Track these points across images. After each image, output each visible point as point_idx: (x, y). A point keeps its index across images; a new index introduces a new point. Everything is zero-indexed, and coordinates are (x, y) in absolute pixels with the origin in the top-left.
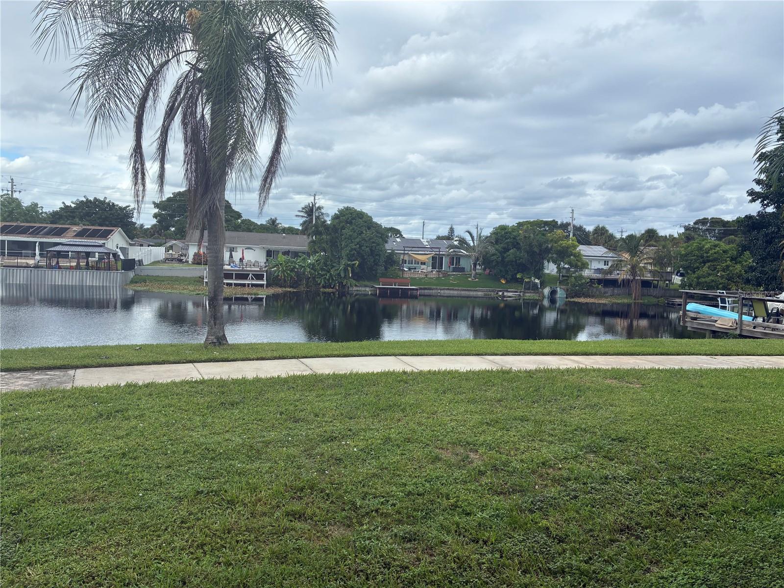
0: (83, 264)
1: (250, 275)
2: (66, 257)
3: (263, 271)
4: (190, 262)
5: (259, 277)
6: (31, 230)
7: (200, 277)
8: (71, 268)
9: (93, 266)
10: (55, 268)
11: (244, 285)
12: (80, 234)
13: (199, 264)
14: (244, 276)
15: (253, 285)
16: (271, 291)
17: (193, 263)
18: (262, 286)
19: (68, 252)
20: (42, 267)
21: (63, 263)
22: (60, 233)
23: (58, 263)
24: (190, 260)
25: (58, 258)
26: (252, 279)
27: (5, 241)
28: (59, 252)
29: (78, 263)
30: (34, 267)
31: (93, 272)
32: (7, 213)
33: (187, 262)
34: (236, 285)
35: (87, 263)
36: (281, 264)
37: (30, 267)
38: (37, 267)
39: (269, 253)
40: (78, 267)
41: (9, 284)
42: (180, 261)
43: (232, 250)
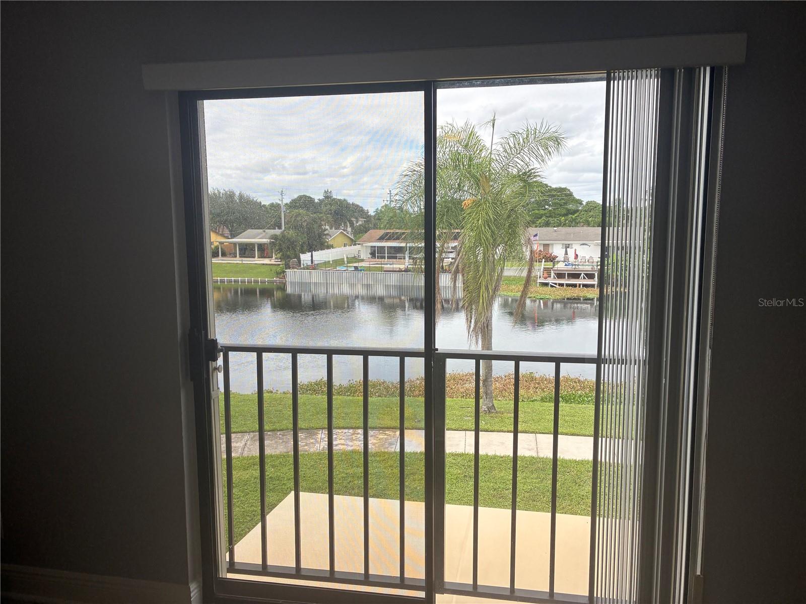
1: (582, 275)
3: (595, 271)
5: (590, 276)
6: (403, 236)
7: (535, 277)
11: (574, 286)
14: (576, 276)
15: (584, 285)
18: (593, 286)
26: (584, 278)
27: (385, 247)
30: (404, 271)
31: (446, 275)
34: (568, 285)
37: (402, 271)
38: (407, 270)
41: (388, 285)
43: (567, 246)
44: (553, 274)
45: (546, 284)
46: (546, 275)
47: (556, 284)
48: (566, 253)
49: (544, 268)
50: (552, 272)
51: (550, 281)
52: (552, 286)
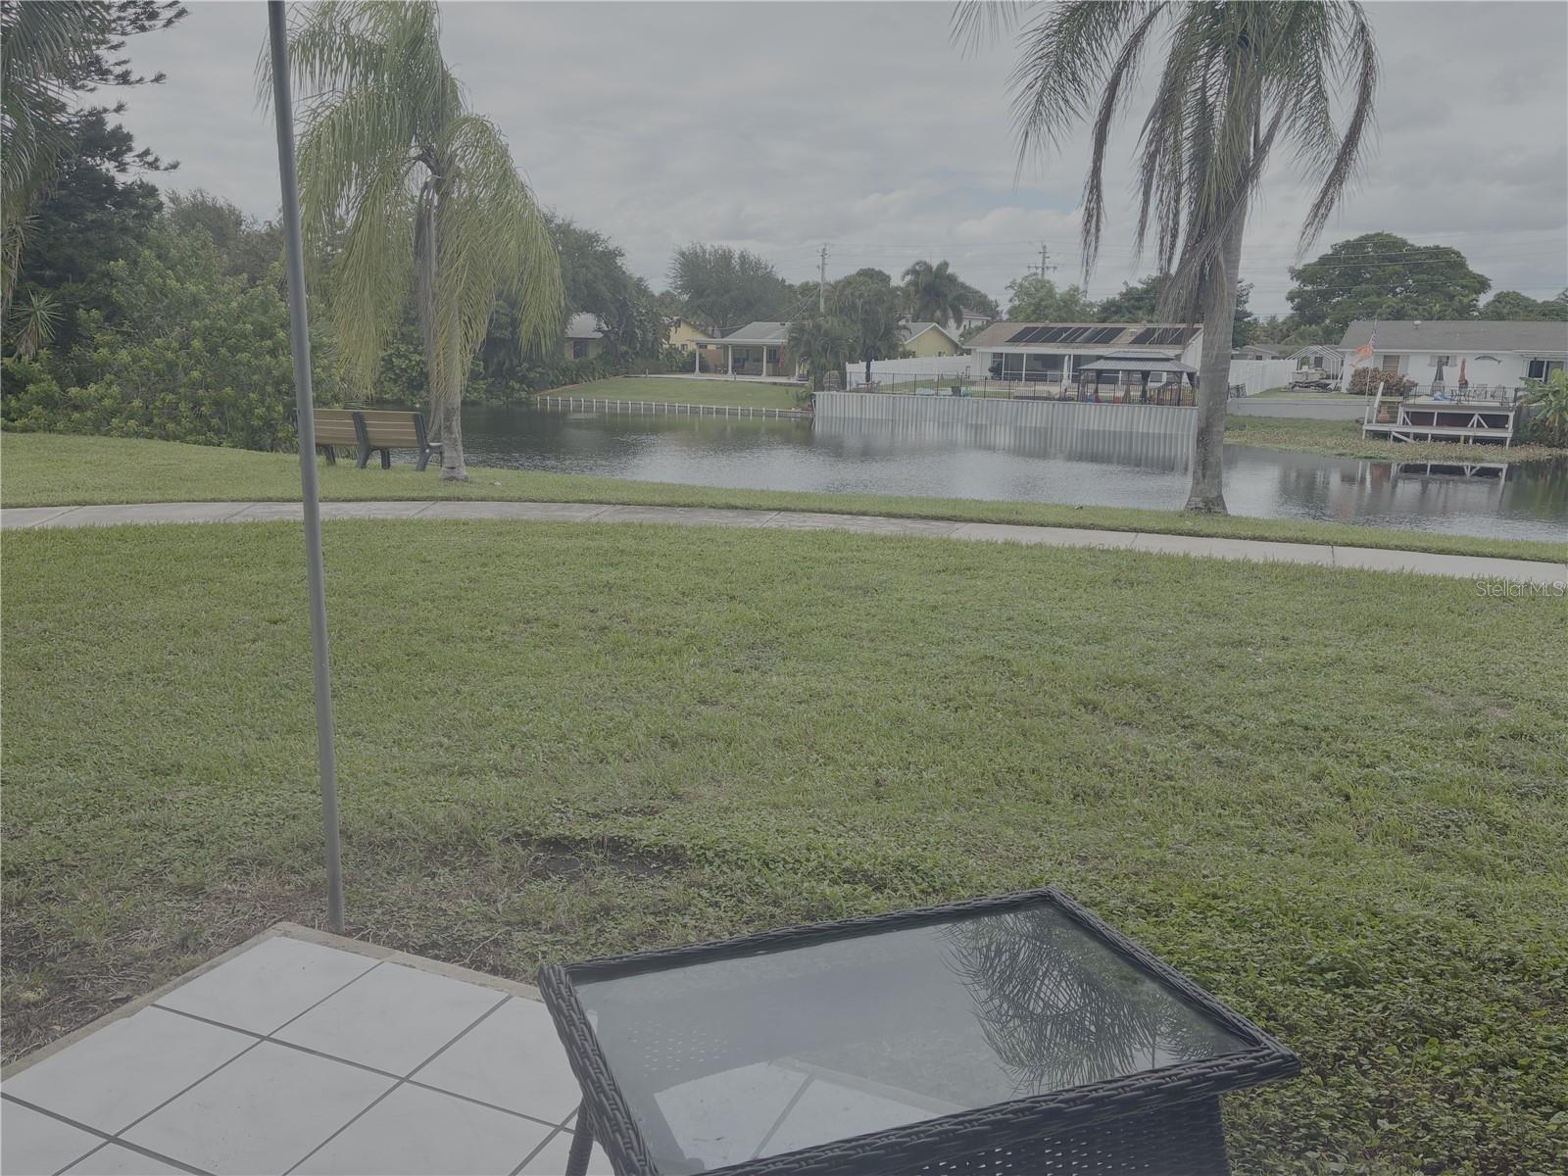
0: (1136, 393)
1: (1475, 419)
2: (1113, 381)
3: (1509, 409)
4: (1344, 390)
5: (1497, 421)
6: (1064, 335)
7: (1357, 421)
8: (1115, 400)
9: (1151, 397)
10: (1092, 401)
11: (1455, 439)
12: (1141, 340)
13: (1361, 393)
14: (1462, 420)
15: (1477, 440)
16: (1521, 454)
17: (1351, 392)
18: (1500, 442)
19: (1117, 371)
20: (1073, 400)
21: (1105, 391)
22: (1106, 337)
23: (1096, 391)
24: (1345, 385)
25: (1098, 383)
26: (1479, 425)
27: (1023, 355)
28: (1099, 372)
29: (1128, 392)
31: (1151, 408)
32: (1032, 308)
33: (1337, 389)
34: (1436, 438)
35: (1144, 392)
36: (1555, 393)
37: (1053, 399)
38: (1063, 399)
39: (1537, 369)
40: (1126, 399)
41: (1021, 427)
42: (1324, 387)
43: (1443, 362)
44: (1401, 414)
45: (1385, 436)
46: (1384, 415)
47: (1407, 435)
48: (1439, 376)
49: (1382, 402)
50: (1401, 410)
51: (1394, 429)
52: (1396, 439)
